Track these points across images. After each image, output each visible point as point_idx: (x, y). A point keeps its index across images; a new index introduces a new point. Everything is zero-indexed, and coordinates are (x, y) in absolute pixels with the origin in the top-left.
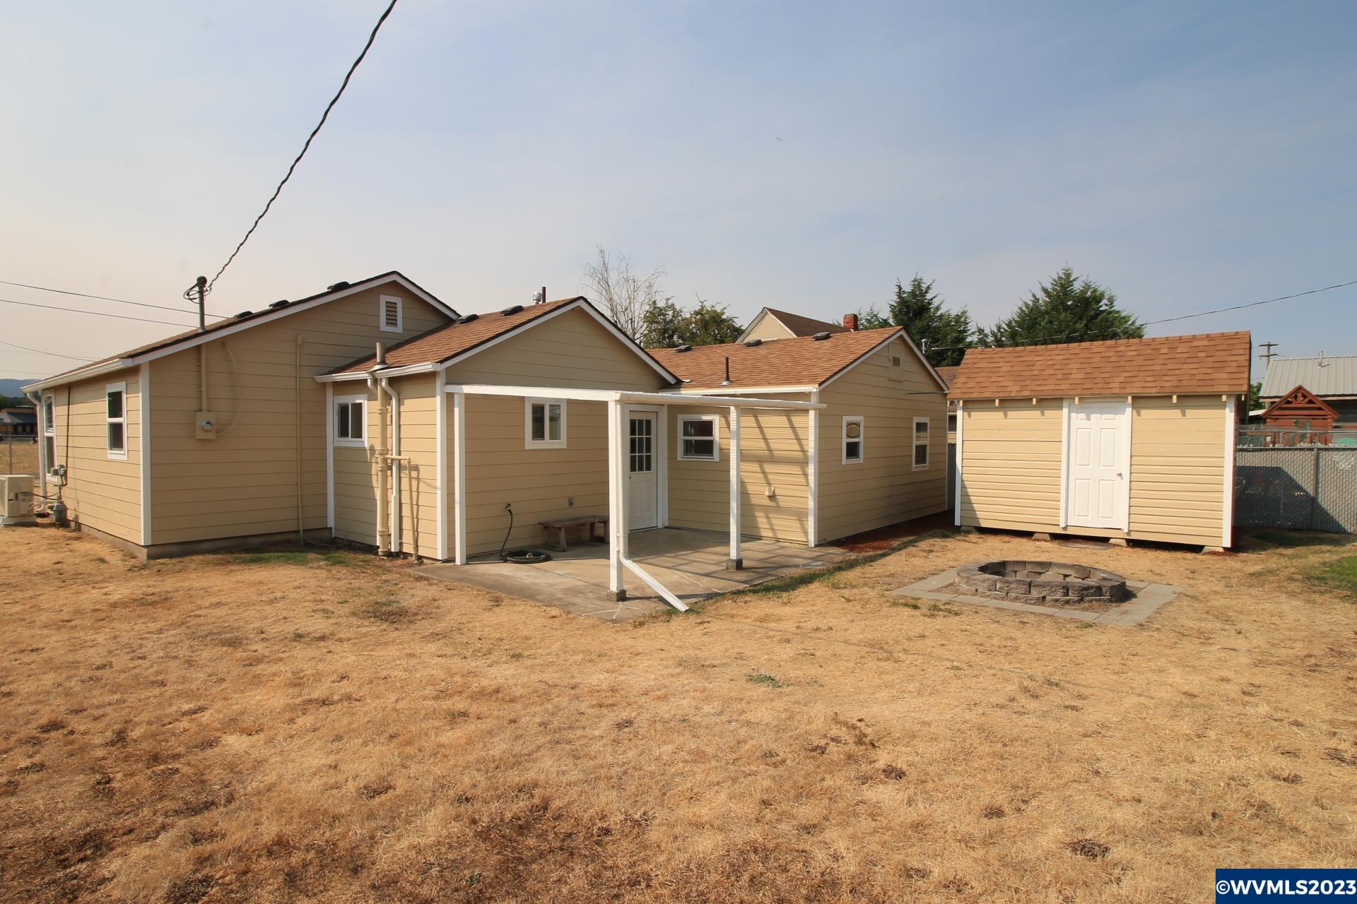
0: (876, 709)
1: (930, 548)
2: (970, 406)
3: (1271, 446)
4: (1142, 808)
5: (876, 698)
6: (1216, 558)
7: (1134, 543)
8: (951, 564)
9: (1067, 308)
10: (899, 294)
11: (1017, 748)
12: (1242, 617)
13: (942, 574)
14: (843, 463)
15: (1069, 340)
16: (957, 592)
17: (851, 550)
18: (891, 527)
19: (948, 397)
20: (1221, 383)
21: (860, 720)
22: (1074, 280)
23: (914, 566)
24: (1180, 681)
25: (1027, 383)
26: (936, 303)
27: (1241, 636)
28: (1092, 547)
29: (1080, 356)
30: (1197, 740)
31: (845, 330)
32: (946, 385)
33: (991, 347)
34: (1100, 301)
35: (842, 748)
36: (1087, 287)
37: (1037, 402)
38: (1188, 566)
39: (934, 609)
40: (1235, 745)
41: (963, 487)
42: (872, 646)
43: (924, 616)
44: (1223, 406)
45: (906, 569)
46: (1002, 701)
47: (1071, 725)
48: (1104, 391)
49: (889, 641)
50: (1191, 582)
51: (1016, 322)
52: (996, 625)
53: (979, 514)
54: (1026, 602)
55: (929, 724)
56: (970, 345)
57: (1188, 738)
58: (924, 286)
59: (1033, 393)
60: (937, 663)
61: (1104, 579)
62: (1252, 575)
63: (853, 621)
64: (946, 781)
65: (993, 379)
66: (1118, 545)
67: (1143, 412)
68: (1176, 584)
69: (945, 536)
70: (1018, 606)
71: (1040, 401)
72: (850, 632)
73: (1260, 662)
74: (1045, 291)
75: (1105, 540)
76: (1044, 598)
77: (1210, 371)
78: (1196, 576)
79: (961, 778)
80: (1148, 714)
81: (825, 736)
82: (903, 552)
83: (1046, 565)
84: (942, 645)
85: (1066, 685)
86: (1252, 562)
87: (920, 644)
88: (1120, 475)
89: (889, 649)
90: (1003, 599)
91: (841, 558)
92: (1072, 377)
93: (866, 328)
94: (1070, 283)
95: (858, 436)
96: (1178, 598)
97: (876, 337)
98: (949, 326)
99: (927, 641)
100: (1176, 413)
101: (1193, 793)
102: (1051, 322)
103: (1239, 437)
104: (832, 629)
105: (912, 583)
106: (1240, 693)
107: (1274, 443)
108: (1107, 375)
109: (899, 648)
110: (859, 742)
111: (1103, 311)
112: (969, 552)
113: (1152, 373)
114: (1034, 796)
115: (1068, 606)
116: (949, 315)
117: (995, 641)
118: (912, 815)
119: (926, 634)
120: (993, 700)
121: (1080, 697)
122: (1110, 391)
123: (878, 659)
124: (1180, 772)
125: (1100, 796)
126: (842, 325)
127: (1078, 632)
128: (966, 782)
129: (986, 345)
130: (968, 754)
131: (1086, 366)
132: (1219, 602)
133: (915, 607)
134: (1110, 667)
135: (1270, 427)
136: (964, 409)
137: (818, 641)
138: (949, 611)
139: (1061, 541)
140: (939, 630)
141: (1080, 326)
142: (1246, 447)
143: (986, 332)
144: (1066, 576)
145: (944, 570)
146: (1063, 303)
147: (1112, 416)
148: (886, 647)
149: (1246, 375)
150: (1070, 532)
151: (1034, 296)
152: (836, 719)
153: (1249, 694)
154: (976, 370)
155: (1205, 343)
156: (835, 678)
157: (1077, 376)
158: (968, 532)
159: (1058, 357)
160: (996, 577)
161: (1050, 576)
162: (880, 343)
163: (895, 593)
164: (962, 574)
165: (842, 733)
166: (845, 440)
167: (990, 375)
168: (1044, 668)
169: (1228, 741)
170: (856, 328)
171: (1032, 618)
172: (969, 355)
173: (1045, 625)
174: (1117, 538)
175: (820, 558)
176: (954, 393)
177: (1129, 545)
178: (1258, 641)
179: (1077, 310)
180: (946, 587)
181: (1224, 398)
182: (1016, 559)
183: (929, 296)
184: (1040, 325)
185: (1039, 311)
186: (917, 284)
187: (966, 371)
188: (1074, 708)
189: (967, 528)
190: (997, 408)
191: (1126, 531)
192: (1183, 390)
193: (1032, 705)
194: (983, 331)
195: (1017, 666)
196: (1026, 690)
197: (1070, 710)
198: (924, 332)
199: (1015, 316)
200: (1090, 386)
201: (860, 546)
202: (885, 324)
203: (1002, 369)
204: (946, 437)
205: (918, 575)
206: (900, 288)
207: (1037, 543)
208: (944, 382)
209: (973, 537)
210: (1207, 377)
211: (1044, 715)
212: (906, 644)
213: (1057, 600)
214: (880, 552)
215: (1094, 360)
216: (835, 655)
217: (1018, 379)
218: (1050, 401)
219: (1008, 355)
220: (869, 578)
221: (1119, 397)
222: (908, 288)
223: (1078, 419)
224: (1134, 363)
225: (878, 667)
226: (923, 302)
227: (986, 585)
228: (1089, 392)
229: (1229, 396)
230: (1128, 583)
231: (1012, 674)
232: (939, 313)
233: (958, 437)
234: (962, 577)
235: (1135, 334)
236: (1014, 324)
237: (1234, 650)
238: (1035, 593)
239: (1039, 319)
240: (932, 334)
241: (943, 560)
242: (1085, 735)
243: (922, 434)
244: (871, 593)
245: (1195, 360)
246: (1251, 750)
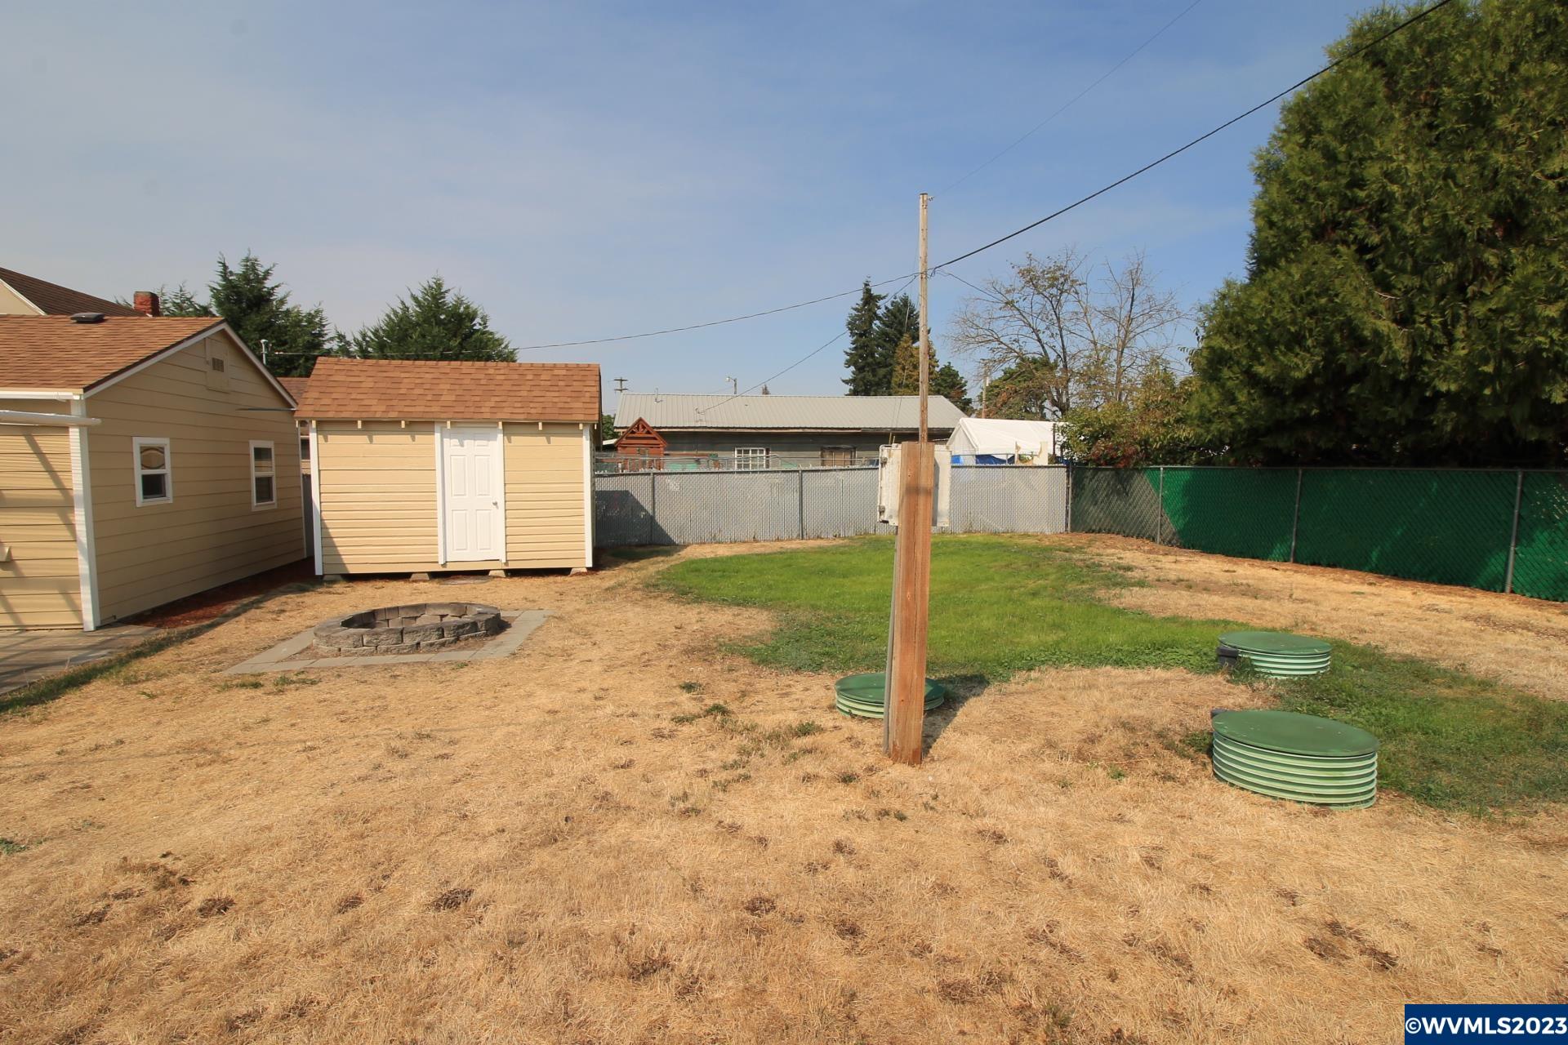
0: (192, 833)
1: (282, 608)
2: (326, 427)
3: (620, 472)
4: (506, 836)
5: (193, 819)
6: (581, 578)
7: (512, 573)
8: (308, 623)
9: (439, 322)
10: (225, 272)
11: (382, 818)
12: (597, 629)
13: (296, 637)
14: (139, 505)
15: (444, 358)
16: (316, 656)
17: (159, 626)
18: (225, 587)
19: (296, 415)
20: (581, 411)
21: (164, 856)
22: (446, 292)
23: (258, 633)
24: (544, 701)
25: (394, 403)
26: (279, 294)
27: (596, 647)
28: (472, 582)
29: (450, 375)
30: (556, 753)
31: (139, 313)
32: (294, 400)
33: (355, 357)
34: (473, 319)
35: (134, 903)
36: (459, 302)
37: (406, 424)
38: (558, 589)
39: (283, 683)
40: (587, 748)
41: (324, 528)
42: (189, 750)
43: (269, 694)
44: (580, 434)
45: (245, 639)
46: (364, 771)
47: (441, 775)
48: (476, 416)
49: (216, 738)
50: (560, 604)
51: (384, 331)
52: (362, 685)
53: (346, 559)
54: (399, 653)
55: (269, 828)
56: (328, 353)
57: (549, 754)
58: (261, 270)
59: (401, 415)
60: (283, 750)
61: (480, 613)
62: (607, 589)
63: (159, 723)
64: (290, 890)
65: (353, 396)
66: (497, 577)
67: (513, 438)
68: (547, 608)
69: (302, 590)
70: (389, 659)
71: (410, 424)
72: (153, 739)
73: (609, 667)
74: (415, 299)
75: (484, 573)
76: (418, 644)
77: (569, 400)
78: (563, 597)
79: (310, 879)
80: (515, 741)
81: (105, 895)
82: (242, 618)
83: (421, 608)
84: (293, 725)
85: (438, 734)
86: (610, 577)
87: (262, 732)
88: (495, 504)
89: (216, 748)
90: (372, 654)
91: (142, 640)
92: (443, 398)
93: (174, 315)
94: (442, 295)
95: (162, 466)
96: (547, 621)
97: (183, 328)
98: (299, 326)
99: (272, 726)
100: (542, 440)
101: (551, 804)
102: (424, 336)
103: (596, 464)
104: (122, 742)
105: (252, 656)
106: (593, 700)
107: (623, 469)
108: (478, 399)
109: (232, 743)
110: (163, 884)
111: (478, 331)
112: (332, 605)
113: (519, 399)
114: (397, 867)
115: (444, 649)
116: (298, 312)
117: (361, 705)
118: (243, 949)
119: (271, 716)
120: (356, 773)
121: (452, 742)
122: (479, 416)
123: (198, 766)
124: (539, 789)
125: (467, 839)
126: (133, 305)
127: (453, 674)
128: (317, 881)
129: (348, 354)
130: (319, 847)
131: (457, 387)
132: (580, 619)
133: (256, 686)
134: (484, 703)
135: (621, 455)
136: (319, 431)
137: (97, 765)
138: (304, 682)
139: (440, 580)
140: (289, 708)
141: (454, 343)
142: (602, 473)
143: (348, 339)
144: (442, 616)
145: (298, 633)
146: (436, 316)
147: (485, 442)
148: (211, 746)
149: (597, 405)
150: (450, 568)
151: (403, 303)
152: (125, 867)
153: (600, 698)
154: (331, 384)
155: (564, 372)
156: (126, 809)
157: (448, 398)
158: (333, 582)
159: (427, 376)
160: (363, 630)
161: (428, 619)
162: (189, 338)
163: (226, 673)
164: (320, 633)
165: (137, 881)
166: (139, 473)
167: (350, 390)
168: (415, 722)
169: (581, 746)
170: (156, 312)
171: (405, 668)
172: (322, 366)
173: (419, 674)
174: (496, 569)
175: (105, 646)
176: (303, 410)
177: (507, 576)
178: (608, 648)
179: (450, 326)
180: (300, 653)
181: (581, 426)
182: (389, 606)
183: (269, 284)
184: (411, 338)
185: (410, 322)
186: (251, 265)
187: (318, 384)
188: (444, 757)
189: (333, 577)
190: (359, 430)
191: (504, 561)
192: (548, 418)
193: (400, 766)
194: (344, 337)
195: (386, 727)
196: (393, 752)
197: (440, 760)
198: (265, 329)
199: (382, 324)
200: (462, 409)
201: (174, 618)
202: (205, 311)
203: (363, 385)
204: (299, 466)
205: (262, 644)
206: (225, 267)
207: (415, 585)
208: (291, 397)
209: (339, 587)
210: (567, 406)
211: (413, 773)
212: (241, 736)
213: (432, 645)
214: (206, 622)
215: (465, 382)
216: (127, 777)
217: (383, 397)
218: (421, 425)
219: (371, 368)
220: (188, 660)
221: (490, 422)
222: (236, 268)
223: (451, 444)
224: (503, 388)
225: (198, 776)
226: (260, 290)
227: (350, 641)
228: (460, 415)
229: (584, 424)
230: (503, 614)
231: (378, 738)
232: (284, 308)
233: (313, 466)
234: (320, 637)
235: (509, 358)
236: (381, 333)
237: (590, 661)
238: (408, 641)
239: (410, 331)
240: (276, 334)
241: (298, 620)
242: (455, 782)
243: (264, 463)
244: (190, 680)
245: (556, 389)
246: (598, 748)
